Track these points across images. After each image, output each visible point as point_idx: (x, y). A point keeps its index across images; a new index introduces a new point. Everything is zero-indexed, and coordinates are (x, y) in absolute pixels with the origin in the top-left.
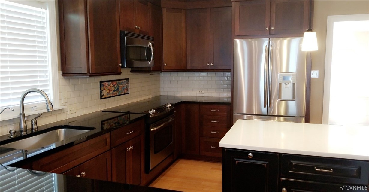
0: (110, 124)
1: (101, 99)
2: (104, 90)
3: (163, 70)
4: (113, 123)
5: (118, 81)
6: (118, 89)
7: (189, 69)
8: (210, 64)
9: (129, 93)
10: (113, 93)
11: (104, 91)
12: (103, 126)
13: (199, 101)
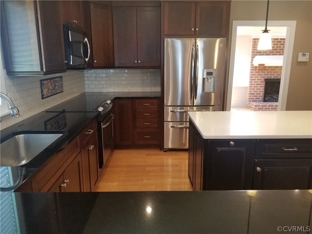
0: (51, 124)
1: (43, 98)
2: (44, 89)
3: (94, 67)
4: (53, 123)
5: (54, 80)
6: (55, 87)
7: (117, 66)
8: (138, 62)
9: (63, 92)
10: (51, 92)
11: (44, 91)
12: (46, 126)
13: (124, 96)
